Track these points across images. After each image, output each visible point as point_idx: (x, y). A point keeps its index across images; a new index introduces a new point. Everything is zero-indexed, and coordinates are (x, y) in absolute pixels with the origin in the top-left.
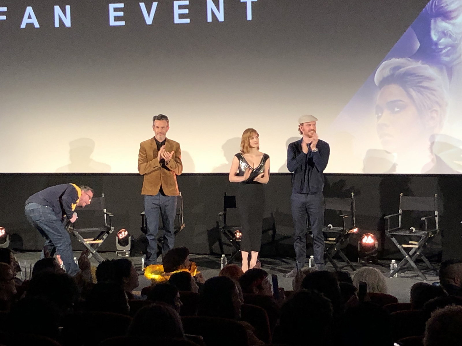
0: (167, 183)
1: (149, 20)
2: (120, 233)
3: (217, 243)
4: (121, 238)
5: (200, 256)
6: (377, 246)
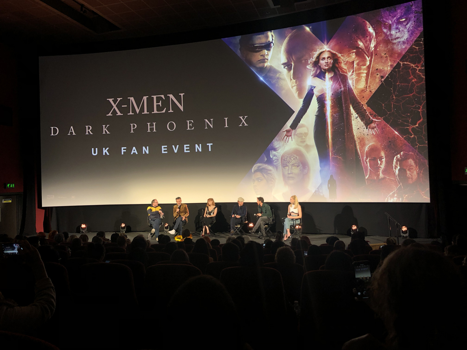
1: (176, 151)
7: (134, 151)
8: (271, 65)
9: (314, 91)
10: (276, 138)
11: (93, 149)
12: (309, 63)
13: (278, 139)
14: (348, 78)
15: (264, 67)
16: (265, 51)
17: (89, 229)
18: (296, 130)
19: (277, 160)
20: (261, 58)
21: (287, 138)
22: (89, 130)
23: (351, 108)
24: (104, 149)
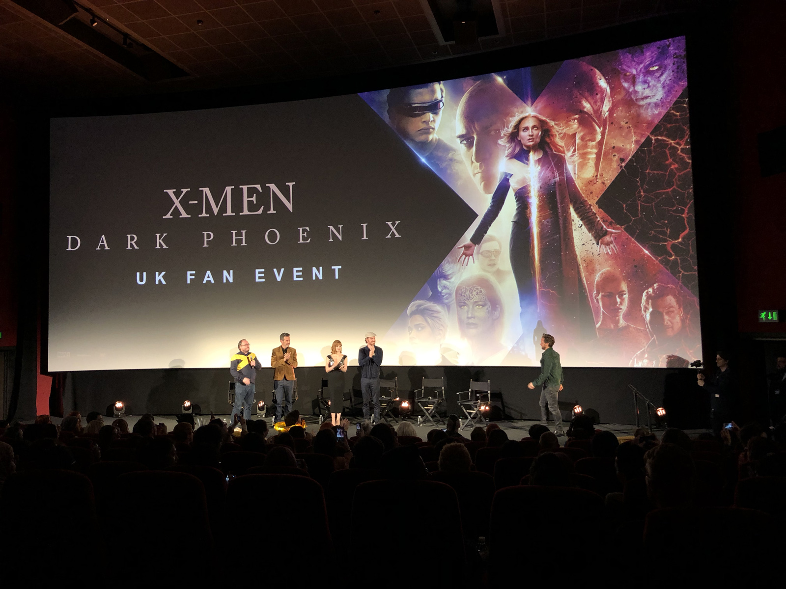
0: (288, 373)
1: (279, 279)
2: (260, 403)
3: (318, 408)
4: (260, 406)
5: (307, 416)
6: (410, 408)
7: (208, 277)
8: (440, 138)
9: (510, 181)
10: (448, 258)
11: (138, 274)
12: (502, 135)
13: (450, 260)
14: (567, 161)
15: (428, 140)
16: (429, 115)
17: (128, 411)
18: (481, 246)
19: (450, 294)
20: (423, 126)
21: (465, 259)
22: (132, 242)
23: (572, 210)
24: (157, 273)
